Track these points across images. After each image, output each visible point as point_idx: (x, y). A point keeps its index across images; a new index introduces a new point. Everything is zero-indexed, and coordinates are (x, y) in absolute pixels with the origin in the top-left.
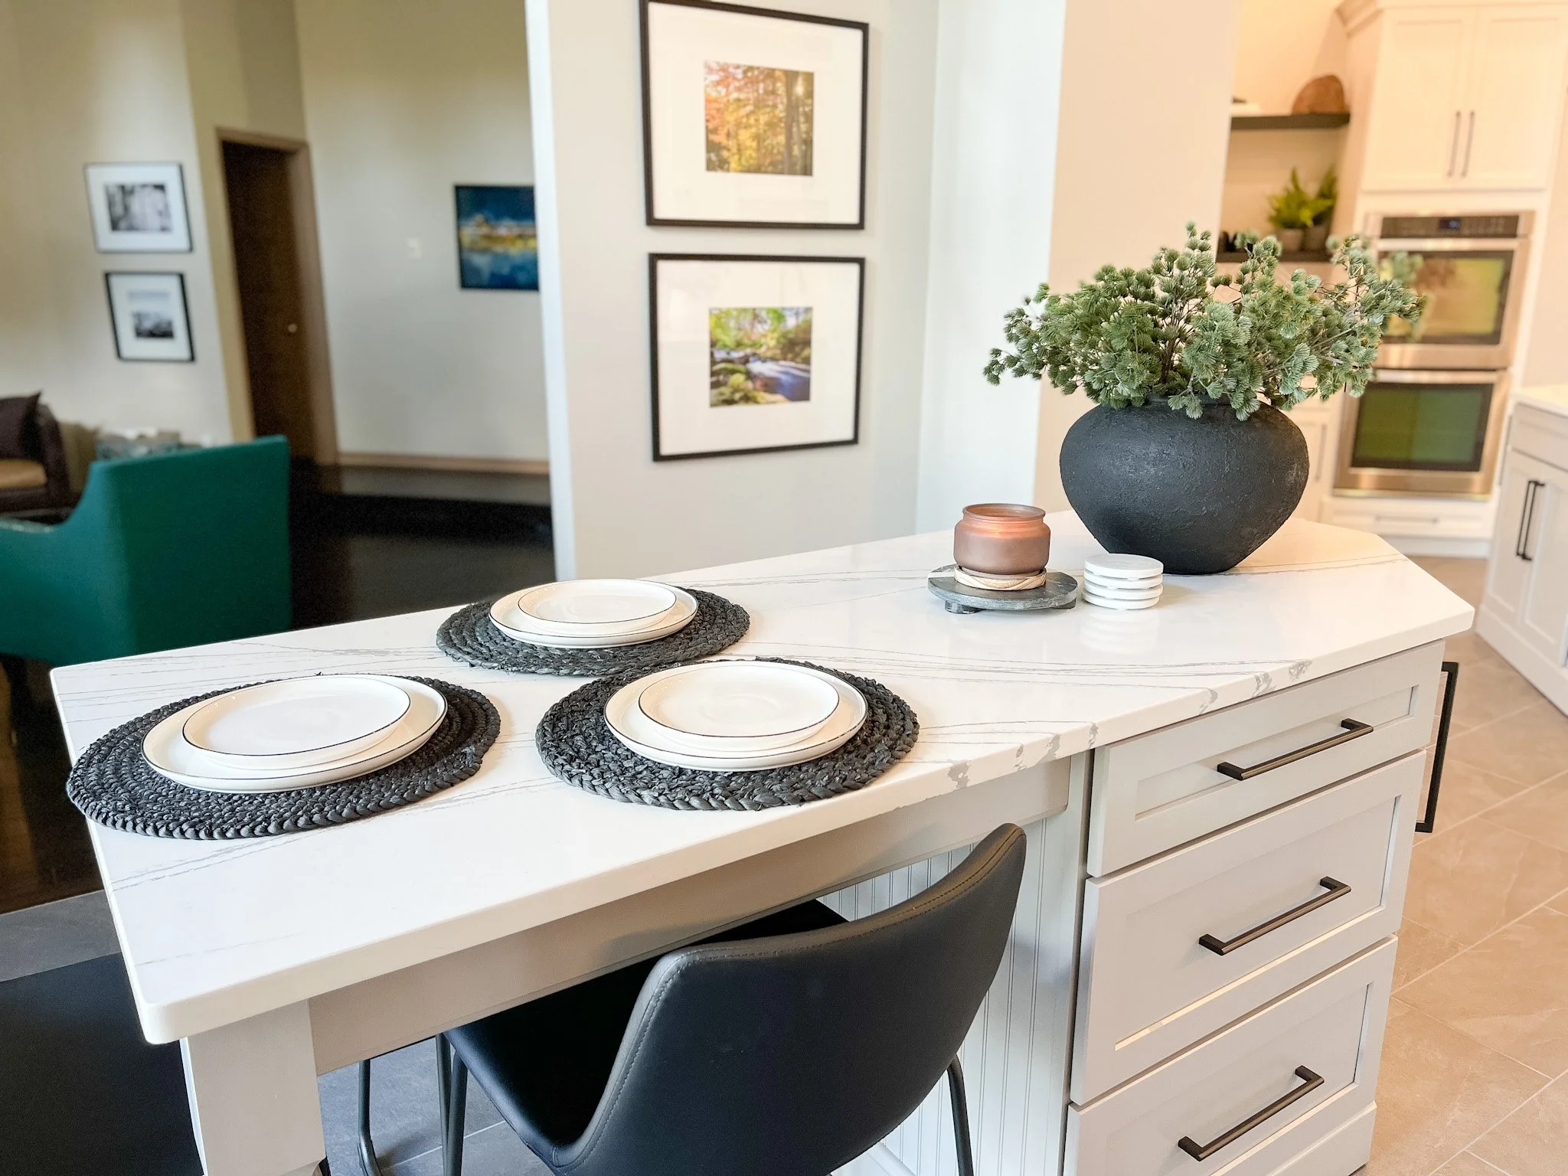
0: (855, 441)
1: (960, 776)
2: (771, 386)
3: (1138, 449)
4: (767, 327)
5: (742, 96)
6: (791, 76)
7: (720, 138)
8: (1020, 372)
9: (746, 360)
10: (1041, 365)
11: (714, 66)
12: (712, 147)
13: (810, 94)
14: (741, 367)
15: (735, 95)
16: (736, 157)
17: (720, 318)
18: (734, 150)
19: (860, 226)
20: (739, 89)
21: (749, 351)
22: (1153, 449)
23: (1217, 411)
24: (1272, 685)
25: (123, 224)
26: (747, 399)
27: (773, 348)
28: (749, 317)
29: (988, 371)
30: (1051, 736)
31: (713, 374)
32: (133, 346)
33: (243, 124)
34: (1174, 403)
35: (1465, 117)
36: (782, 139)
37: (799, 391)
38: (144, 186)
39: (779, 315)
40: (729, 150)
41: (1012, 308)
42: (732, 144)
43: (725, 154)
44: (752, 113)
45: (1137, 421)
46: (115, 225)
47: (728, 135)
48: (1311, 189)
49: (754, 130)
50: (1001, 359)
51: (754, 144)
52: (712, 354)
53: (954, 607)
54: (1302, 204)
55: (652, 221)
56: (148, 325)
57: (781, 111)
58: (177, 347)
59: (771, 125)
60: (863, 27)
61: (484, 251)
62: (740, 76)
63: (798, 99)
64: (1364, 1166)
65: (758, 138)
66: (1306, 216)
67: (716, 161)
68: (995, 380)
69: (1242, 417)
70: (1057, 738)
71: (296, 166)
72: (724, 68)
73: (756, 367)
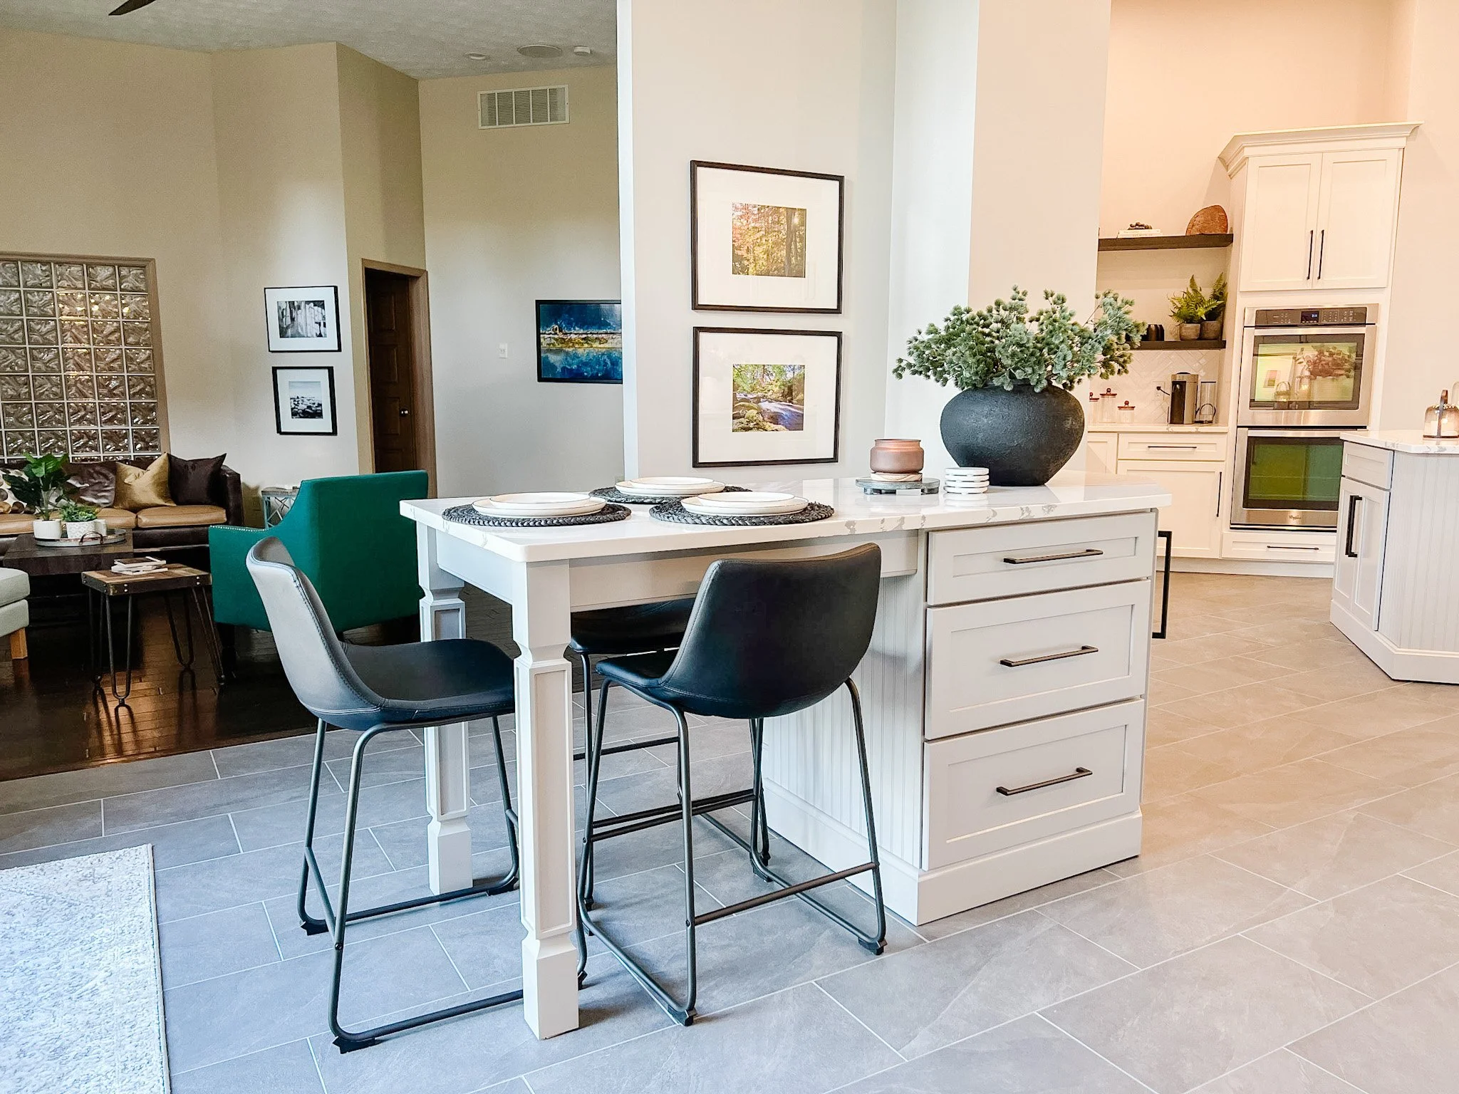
0: (835, 459)
1: (852, 527)
2: (775, 419)
3: (978, 409)
4: (772, 378)
5: (757, 225)
6: (791, 211)
7: (743, 252)
8: (914, 373)
9: (758, 400)
10: (928, 370)
11: (740, 207)
12: (736, 258)
13: (803, 223)
14: (755, 406)
15: (753, 225)
16: (753, 265)
17: (739, 371)
18: (752, 261)
19: (838, 311)
20: (755, 221)
21: (760, 394)
22: (986, 409)
23: (1023, 388)
24: (1031, 515)
25: (289, 332)
26: (759, 427)
27: (776, 393)
28: (760, 371)
29: (895, 371)
30: (900, 517)
31: (734, 408)
32: (289, 423)
33: (382, 257)
34: (996, 382)
35: (1317, 236)
36: (784, 253)
37: (796, 423)
38: (308, 302)
39: (781, 370)
40: (748, 260)
41: (910, 337)
42: (750, 256)
43: (746, 263)
44: (763, 235)
45: (979, 395)
46: (283, 333)
47: (748, 250)
48: (1207, 293)
49: (765, 247)
50: (903, 364)
51: (765, 256)
52: (734, 395)
53: (869, 491)
54: (1201, 302)
55: (696, 306)
56: (302, 407)
57: (783, 235)
58: (324, 424)
59: (775, 243)
60: (840, 179)
61: (558, 351)
62: (756, 212)
63: (795, 226)
64: (1136, 857)
65: (767, 252)
66: (1201, 312)
67: (740, 267)
68: (900, 376)
69: (1037, 390)
70: (903, 518)
71: (417, 289)
72: (746, 207)
73: (765, 405)
